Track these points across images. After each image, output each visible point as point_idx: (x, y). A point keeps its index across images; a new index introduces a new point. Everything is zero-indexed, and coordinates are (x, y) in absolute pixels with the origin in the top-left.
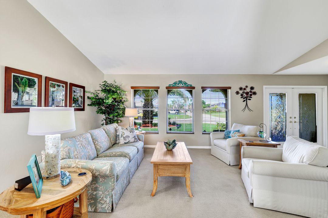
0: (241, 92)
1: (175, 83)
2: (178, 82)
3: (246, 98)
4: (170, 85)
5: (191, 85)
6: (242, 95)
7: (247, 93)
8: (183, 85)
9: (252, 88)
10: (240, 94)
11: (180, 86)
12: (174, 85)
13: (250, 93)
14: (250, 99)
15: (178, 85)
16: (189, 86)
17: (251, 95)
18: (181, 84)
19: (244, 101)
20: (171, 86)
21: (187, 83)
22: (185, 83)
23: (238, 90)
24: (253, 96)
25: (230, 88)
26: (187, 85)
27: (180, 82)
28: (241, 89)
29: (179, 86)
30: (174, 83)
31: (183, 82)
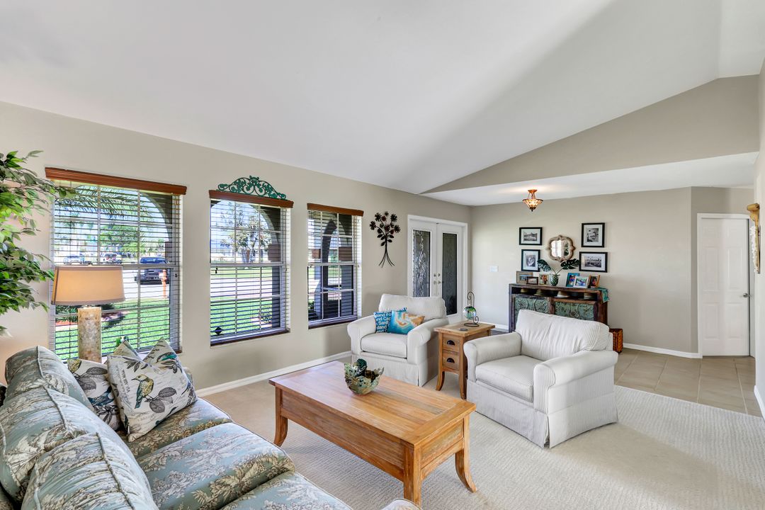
0: (378, 224)
1: (239, 183)
2: (247, 181)
3: (385, 237)
4: (222, 186)
5: (283, 195)
6: (379, 231)
7: (387, 228)
8: (261, 191)
9: (394, 218)
10: (376, 229)
11: (254, 193)
12: (236, 187)
13: (391, 229)
14: (390, 241)
15: (248, 189)
16: (278, 197)
17: (392, 232)
18: (257, 189)
19: (382, 244)
20: (228, 190)
21: (272, 189)
22: (269, 188)
23: (374, 219)
24: (395, 234)
25: (360, 213)
26: (273, 193)
27: (254, 181)
28: (378, 217)
29: (249, 194)
30: (235, 183)
31: (261, 183)
